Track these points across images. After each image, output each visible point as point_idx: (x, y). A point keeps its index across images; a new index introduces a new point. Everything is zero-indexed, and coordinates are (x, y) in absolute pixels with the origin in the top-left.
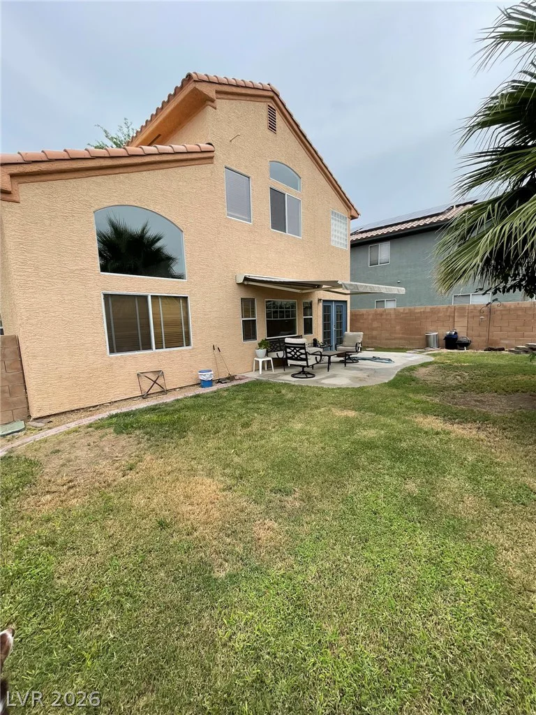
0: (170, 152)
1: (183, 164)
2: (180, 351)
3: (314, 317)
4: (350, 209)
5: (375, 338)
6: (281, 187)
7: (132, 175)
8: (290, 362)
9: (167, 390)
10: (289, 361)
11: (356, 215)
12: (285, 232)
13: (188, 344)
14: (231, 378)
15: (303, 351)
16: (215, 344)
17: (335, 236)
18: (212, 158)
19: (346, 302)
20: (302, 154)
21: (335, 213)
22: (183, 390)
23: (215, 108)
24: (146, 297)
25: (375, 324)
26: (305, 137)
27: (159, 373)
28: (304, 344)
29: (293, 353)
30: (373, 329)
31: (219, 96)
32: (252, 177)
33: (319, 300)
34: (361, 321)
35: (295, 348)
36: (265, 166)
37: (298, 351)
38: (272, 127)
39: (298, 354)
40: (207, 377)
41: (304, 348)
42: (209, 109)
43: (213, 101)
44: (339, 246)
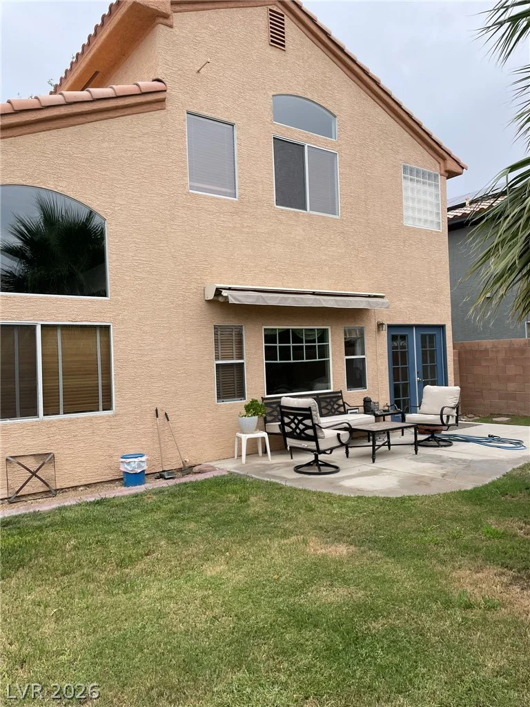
0: (111, 96)
1: (111, 114)
2: (91, 419)
3: (369, 357)
4: (444, 159)
5: (512, 396)
6: (294, 134)
7: (20, 140)
8: (291, 442)
9: (56, 490)
10: (288, 440)
11: (458, 169)
12: (305, 209)
13: (108, 407)
14: (187, 470)
15: (308, 422)
16: (159, 406)
17: (413, 209)
18: (163, 100)
19: (442, 327)
20: (337, 75)
21: (412, 170)
22: (89, 490)
23: (171, 27)
24: (33, 328)
25: (512, 370)
26: (342, 50)
27: (46, 458)
28: (309, 409)
29: (293, 425)
30: (509, 379)
31: (178, 8)
32: (238, 124)
33: (380, 325)
34: (484, 364)
35: (296, 415)
36: (265, 104)
37: (300, 422)
38: (278, 40)
39: (301, 426)
40: (133, 466)
41: (310, 417)
42: (161, 30)
43: (166, 16)
44: (421, 226)
